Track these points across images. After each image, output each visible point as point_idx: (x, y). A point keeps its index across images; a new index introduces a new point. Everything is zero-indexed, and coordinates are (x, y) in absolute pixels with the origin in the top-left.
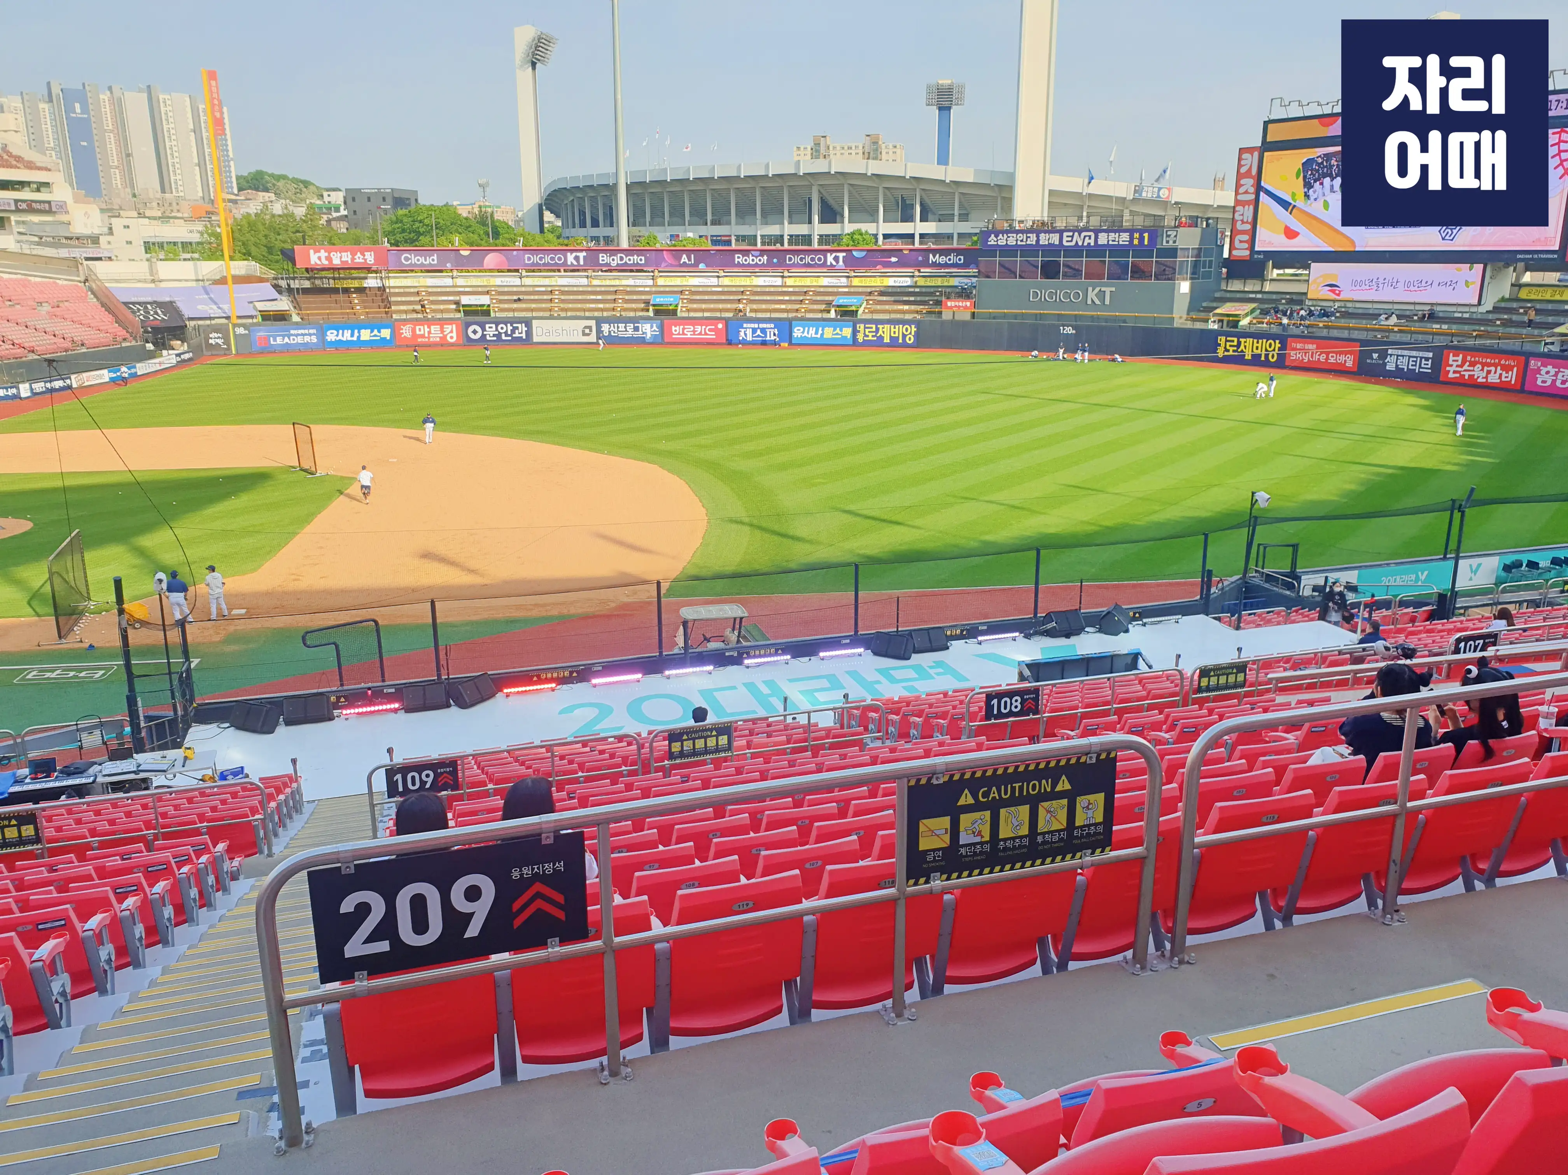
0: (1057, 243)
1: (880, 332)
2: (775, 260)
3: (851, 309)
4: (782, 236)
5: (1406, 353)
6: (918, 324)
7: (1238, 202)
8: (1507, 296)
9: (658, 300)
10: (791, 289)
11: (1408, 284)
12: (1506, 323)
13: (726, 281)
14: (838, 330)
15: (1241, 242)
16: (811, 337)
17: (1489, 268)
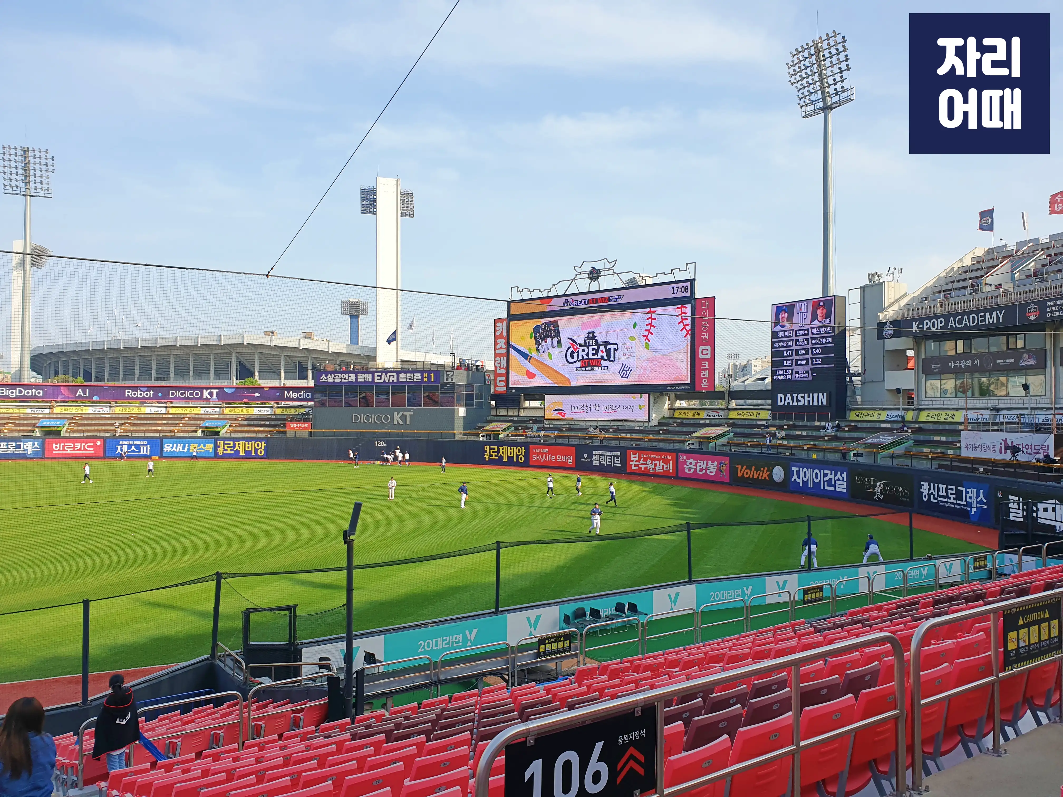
0: (370, 380)
1: (237, 447)
2: (160, 395)
3: (216, 430)
5: (604, 453)
6: (268, 440)
7: (496, 355)
8: (666, 416)
9: (44, 423)
10: (170, 416)
11: (605, 408)
12: (666, 432)
13: (118, 410)
14: (202, 446)
15: (500, 381)
16: (179, 452)
17: (651, 396)
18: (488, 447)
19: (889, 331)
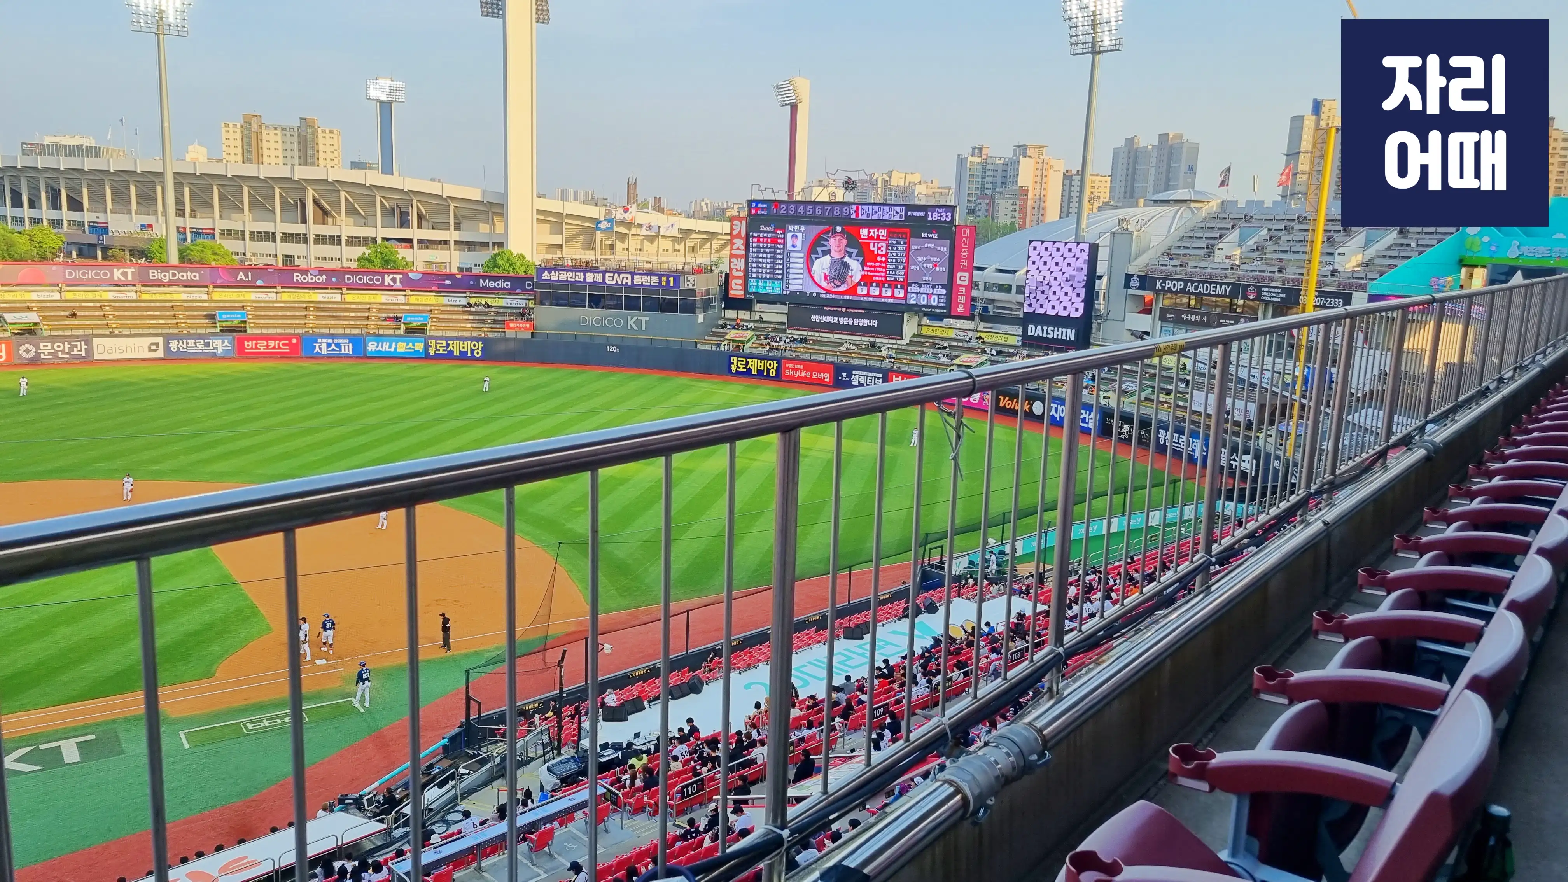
0: (601, 281)
1: (450, 347)
2: (334, 279)
6: (484, 340)
7: (732, 256)
9: (222, 316)
10: (353, 306)
13: (286, 297)
14: (411, 345)
15: (737, 284)
17: (906, 315)
18: (735, 359)
19: (1135, 283)
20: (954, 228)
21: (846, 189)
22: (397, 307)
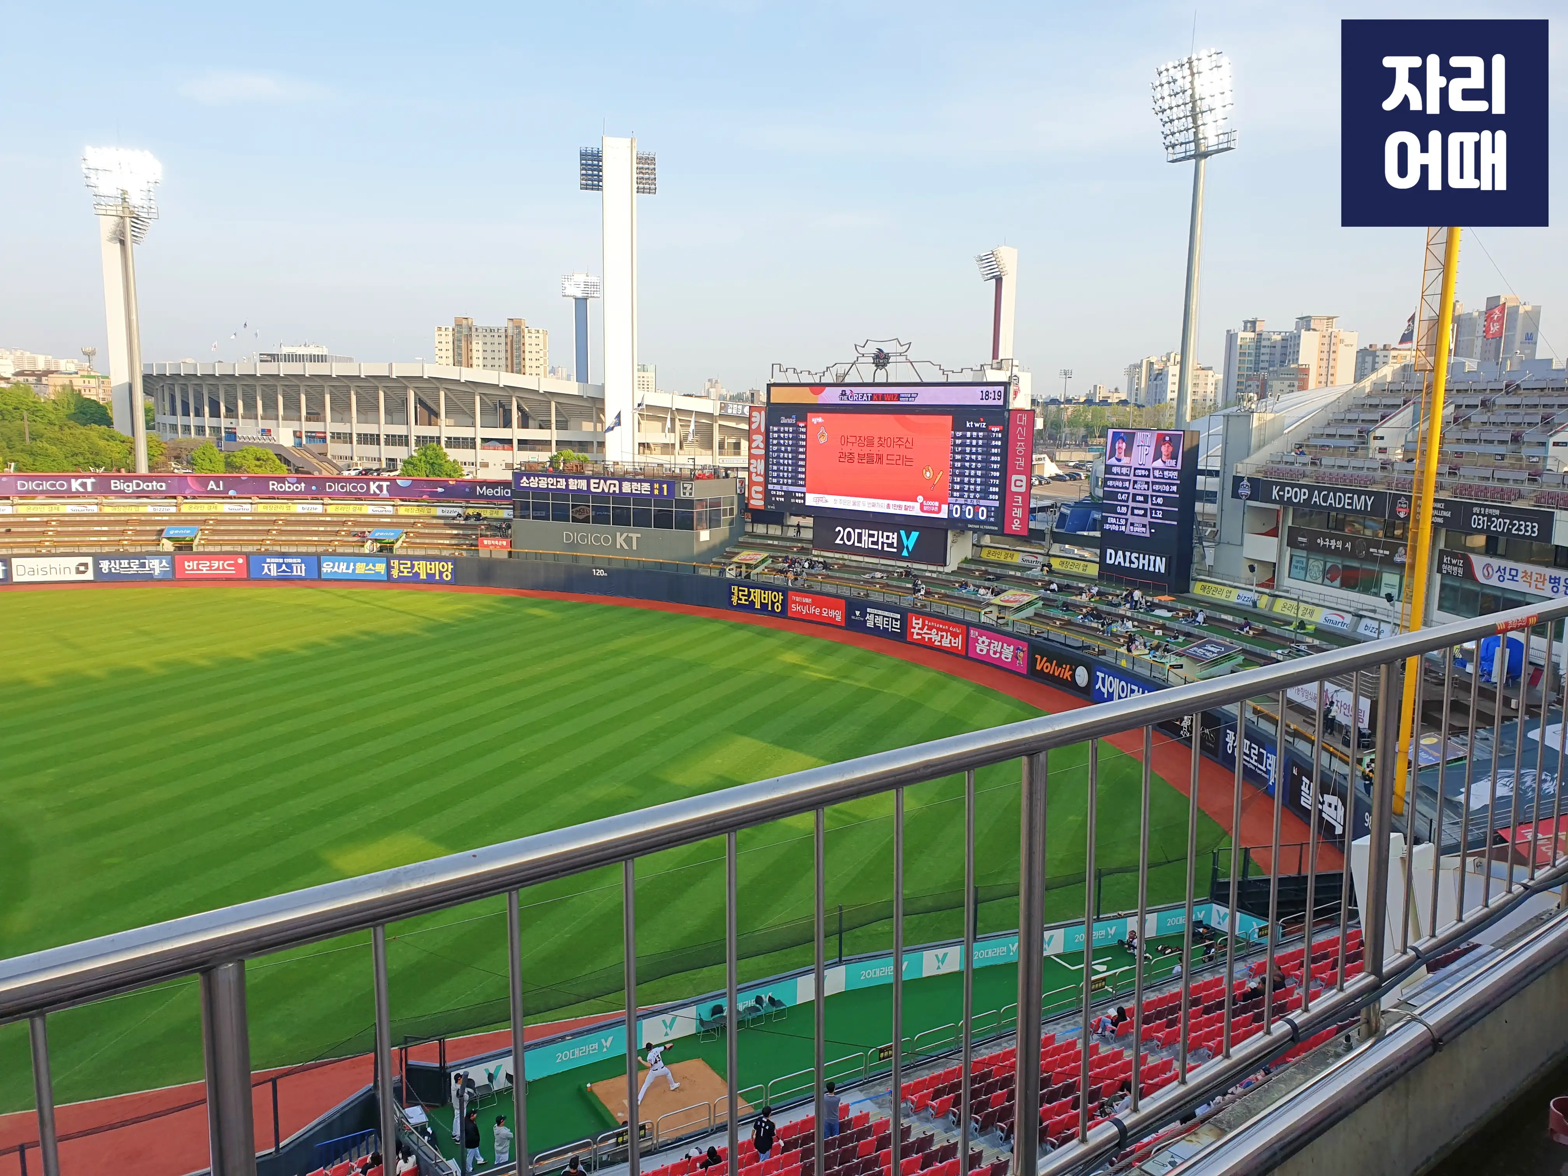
0: (585, 488)
1: (416, 569)
2: (314, 488)
4: (378, 436)
5: (881, 613)
6: (457, 560)
7: (751, 456)
8: (971, 557)
9: (172, 532)
10: (328, 519)
13: (261, 509)
14: (371, 566)
15: (758, 491)
16: (342, 573)
17: (949, 533)
19: (1245, 491)
20: (1006, 414)
21: (877, 366)
22: (377, 520)
